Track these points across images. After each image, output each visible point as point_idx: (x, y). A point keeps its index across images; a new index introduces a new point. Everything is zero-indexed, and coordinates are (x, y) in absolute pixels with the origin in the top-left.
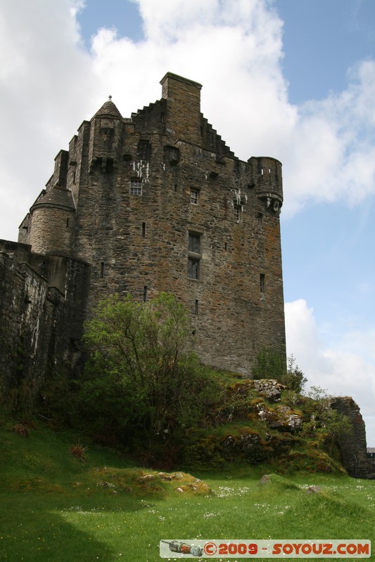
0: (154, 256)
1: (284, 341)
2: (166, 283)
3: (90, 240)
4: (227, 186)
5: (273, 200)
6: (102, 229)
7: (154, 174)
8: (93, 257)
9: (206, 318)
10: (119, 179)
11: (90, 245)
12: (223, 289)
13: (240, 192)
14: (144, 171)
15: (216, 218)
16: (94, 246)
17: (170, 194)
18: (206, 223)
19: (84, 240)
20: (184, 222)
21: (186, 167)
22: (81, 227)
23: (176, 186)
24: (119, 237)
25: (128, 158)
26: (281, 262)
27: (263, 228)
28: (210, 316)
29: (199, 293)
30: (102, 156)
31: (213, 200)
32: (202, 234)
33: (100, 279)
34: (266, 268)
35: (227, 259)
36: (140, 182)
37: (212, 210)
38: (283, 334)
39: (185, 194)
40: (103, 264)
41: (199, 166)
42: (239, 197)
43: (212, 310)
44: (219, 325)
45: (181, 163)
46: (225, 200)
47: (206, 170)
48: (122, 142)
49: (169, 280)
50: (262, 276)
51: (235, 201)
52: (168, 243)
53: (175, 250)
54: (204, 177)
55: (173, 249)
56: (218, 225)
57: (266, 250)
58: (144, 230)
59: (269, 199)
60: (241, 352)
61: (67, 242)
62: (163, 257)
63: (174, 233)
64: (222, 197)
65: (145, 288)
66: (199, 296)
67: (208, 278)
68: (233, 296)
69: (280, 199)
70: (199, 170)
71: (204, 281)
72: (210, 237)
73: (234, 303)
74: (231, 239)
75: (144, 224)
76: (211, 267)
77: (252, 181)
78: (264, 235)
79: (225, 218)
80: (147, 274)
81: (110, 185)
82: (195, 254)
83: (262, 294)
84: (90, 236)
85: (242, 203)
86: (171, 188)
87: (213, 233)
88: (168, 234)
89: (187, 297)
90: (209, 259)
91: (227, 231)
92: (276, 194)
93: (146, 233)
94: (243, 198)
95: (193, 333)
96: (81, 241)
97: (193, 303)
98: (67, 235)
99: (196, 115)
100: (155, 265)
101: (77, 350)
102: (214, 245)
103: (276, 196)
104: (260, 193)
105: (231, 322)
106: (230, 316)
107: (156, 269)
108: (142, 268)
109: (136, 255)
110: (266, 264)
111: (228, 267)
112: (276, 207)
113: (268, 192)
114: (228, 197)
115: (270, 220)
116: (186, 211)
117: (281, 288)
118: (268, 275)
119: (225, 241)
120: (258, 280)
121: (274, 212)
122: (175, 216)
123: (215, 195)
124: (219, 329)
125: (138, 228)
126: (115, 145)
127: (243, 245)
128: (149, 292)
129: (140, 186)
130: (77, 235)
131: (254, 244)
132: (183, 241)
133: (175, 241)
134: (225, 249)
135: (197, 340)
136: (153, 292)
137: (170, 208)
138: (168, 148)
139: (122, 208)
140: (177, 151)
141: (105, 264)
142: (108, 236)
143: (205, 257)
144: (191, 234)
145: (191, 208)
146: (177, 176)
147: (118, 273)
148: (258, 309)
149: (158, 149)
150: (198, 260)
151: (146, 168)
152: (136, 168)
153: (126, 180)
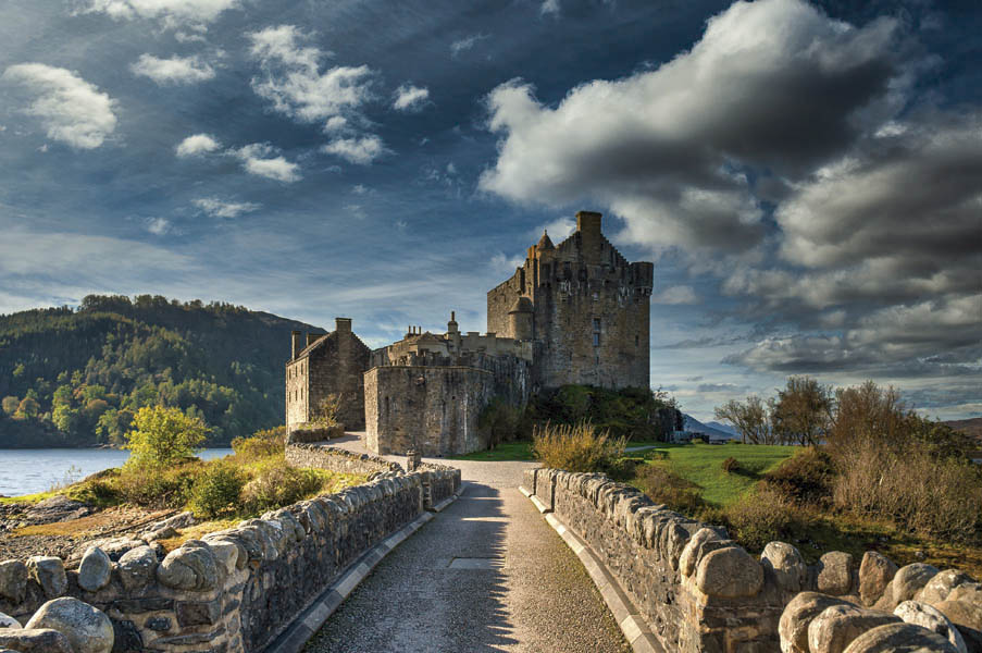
0: (575, 336)
2: (581, 350)
3: (542, 329)
4: (616, 286)
5: (646, 289)
6: (547, 323)
7: (573, 288)
8: (544, 338)
9: (603, 365)
10: (555, 293)
11: (542, 332)
12: (613, 348)
13: (624, 288)
14: (567, 287)
15: (609, 307)
16: (544, 332)
18: (603, 312)
20: (591, 313)
22: (536, 322)
23: (586, 293)
24: (556, 327)
27: (639, 307)
30: (545, 282)
32: (601, 319)
33: (548, 350)
34: (640, 332)
36: (566, 293)
37: (607, 303)
38: (649, 369)
39: (591, 297)
41: (599, 277)
42: (623, 291)
43: (607, 361)
44: (611, 368)
45: (588, 278)
46: (615, 295)
47: (604, 278)
49: (583, 348)
50: (637, 338)
51: (621, 295)
52: (582, 328)
53: (586, 331)
54: (602, 284)
56: (610, 312)
57: (640, 321)
58: (569, 322)
59: (643, 289)
60: (623, 381)
61: (529, 330)
62: (579, 336)
63: (585, 322)
64: (613, 294)
65: (571, 353)
66: (599, 354)
67: (604, 343)
68: (618, 351)
69: (651, 288)
70: (599, 280)
71: (603, 346)
72: (606, 320)
73: (619, 355)
74: (618, 319)
75: (569, 318)
76: (606, 336)
77: (632, 279)
78: (639, 312)
80: (571, 346)
81: (549, 298)
82: (597, 330)
83: (636, 347)
84: (541, 327)
85: (626, 294)
86: (583, 296)
87: (608, 317)
88: (582, 323)
89: (592, 355)
90: (605, 332)
91: (615, 314)
92: (648, 285)
94: (626, 292)
95: (596, 374)
96: (537, 330)
97: (596, 358)
98: (529, 326)
99: (599, 237)
100: (576, 341)
101: (539, 386)
103: (648, 287)
104: (636, 286)
107: (576, 343)
108: (569, 343)
109: (565, 336)
110: (640, 330)
111: (616, 335)
112: (648, 293)
113: (642, 285)
114: (617, 293)
115: (643, 302)
116: (592, 307)
118: (641, 336)
119: (614, 320)
120: (634, 340)
121: (647, 296)
122: (586, 312)
123: (608, 293)
124: (610, 370)
125: (566, 321)
127: (625, 321)
128: (572, 355)
130: (535, 327)
131: (632, 319)
132: (590, 325)
133: (586, 326)
134: (615, 325)
135: (598, 378)
136: (574, 355)
137: (583, 307)
138: (581, 271)
139: (557, 311)
140: (586, 271)
141: (550, 342)
142: (550, 327)
143: (603, 332)
144: (595, 320)
145: (594, 305)
146: (586, 287)
147: (557, 346)
148: (633, 357)
149: (575, 273)
150: (599, 334)
151: (569, 285)
152: (563, 286)
153: (558, 293)
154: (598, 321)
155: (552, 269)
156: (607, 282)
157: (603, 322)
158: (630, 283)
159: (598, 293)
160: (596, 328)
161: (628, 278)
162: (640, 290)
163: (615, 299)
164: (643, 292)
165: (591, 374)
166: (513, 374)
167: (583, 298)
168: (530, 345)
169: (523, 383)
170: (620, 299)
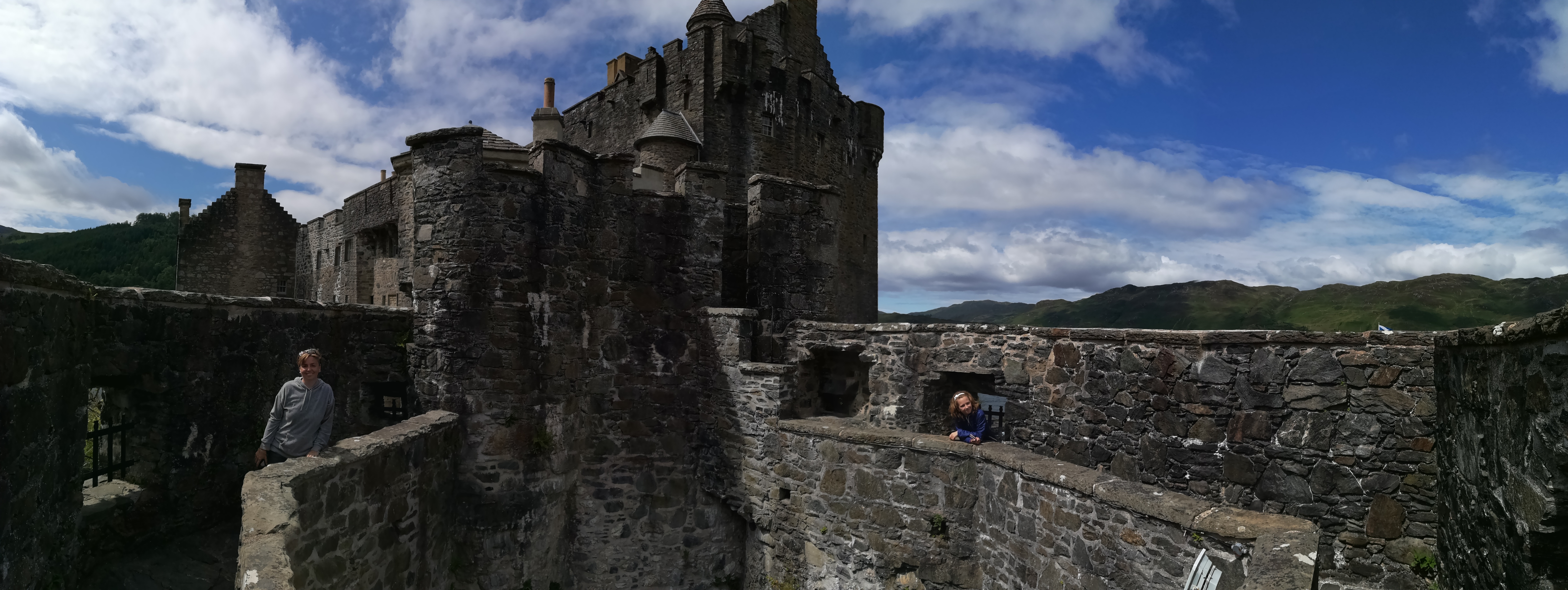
4: (844, 135)
7: (788, 112)
10: (750, 112)
13: (852, 142)
14: (777, 106)
17: (803, 140)
21: (816, 107)
23: (807, 130)
25: (760, 87)
30: (733, 80)
31: (833, 149)
36: (773, 118)
37: (832, 160)
39: (813, 141)
41: (825, 107)
42: (851, 147)
45: (812, 101)
46: (841, 150)
47: (831, 112)
48: (753, 64)
50: (865, 237)
51: (848, 152)
54: (828, 122)
57: (868, 209)
64: (839, 147)
70: (824, 112)
77: (862, 129)
78: (867, 192)
81: (738, 118)
85: (853, 155)
86: (803, 133)
94: (854, 150)
99: (814, 39)
110: (868, 225)
114: (844, 148)
115: (871, 176)
116: (813, 162)
122: (805, 168)
123: (835, 145)
126: (747, 67)
127: (853, 203)
129: (771, 123)
131: (860, 202)
137: (802, 157)
138: (801, 81)
139: (754, 151)
140: (810, 84)
145: (817, 159)
146: (808, 118)
149: (792, 80)
151: (779, 102)
152: (769, 99)
153: (758, 114)
156: (834, 120)
159: (822, 137)
161: (857, 127)
162: (870, 153)
163: (842, 159)
164: (874, 158)
167: (803, 138)
170: (846, 160)
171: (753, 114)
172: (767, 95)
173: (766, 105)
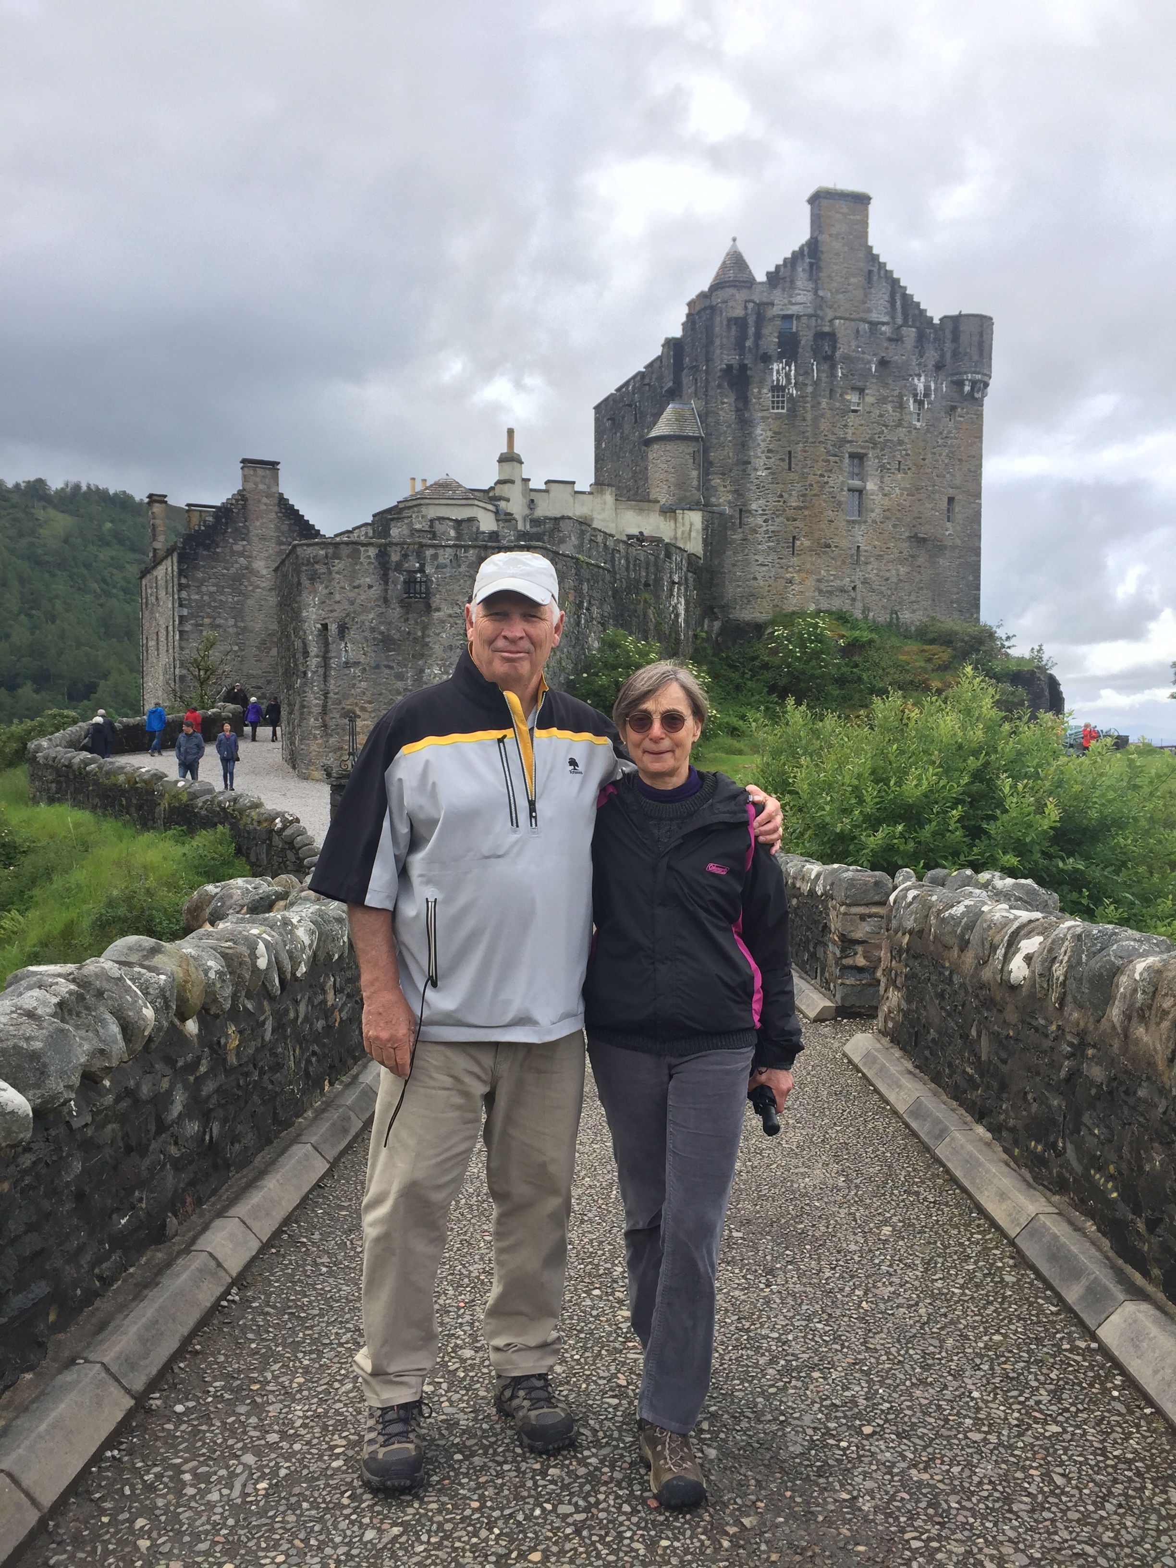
0: (804, 495)
1: (978, 588)
2: (819, 530)
3: (724, 480)
4: (904, 375)
5: (974, 383)
6: (737, 464)
7: (801, 378)
8: (729, 502)
9: (870, 567)
10: (756, 390)
11: (725, 487)
12: (894, 526)
13: (923, 379)
14: (788, 375)
15: (886, 426)
16: (728, 488)
17: (824, 405)
18: (871, 438)
19: (716, 481)
20: (844, 441)
21: (846, 359)
22: (711, 464)
23: (831, 391)
24: (759, 473)
25: (766, 359)
26: (980, 475)
27: (956, 428)
28: (875, 564)
29: (861, 537)
30: (733, 362)
31: (883, 400)
32: (866, 454)
33: (740, 530)
34: (957, 488)
35: (898, 483)
36: (784, 391)
37: (881, 416)
38: (977, 577)
39: (843, 400)
40: (741, 510)
41: (863, 353)
42: (921, 387)
43: (879, 557)
44: (888, 575)
45: (838, 354)
46: (901, 396)
47: (874, 355)
48: (758, 336)
49: (823, 525)
50: (951, 500)
51: (915, 395)
52: (822, 476)
53: (831, 484)
54: (870, 369)
55: (827, 483)
56: (889, 438)
57: (960, 460)
58: (790, 463)
59: (967, 383)
60: (916, 607)
61: (695, 483)
62: (815, 495)
63: (828, 461)
64: (896, 393)
65: (794, 538)
66: (862, 541)
67: (873, 515)
68: (907, 534)
69: (986, 379)
70: (863, 359)
71: (869, 521)
72: (877, 457)
73: (907, 544)
74: (907, 455)
75: (790, 453)
76: (878, 498)
77: (942, 356)
78: (956, 438)
79: (899, 424)
80: (795, 520)
81: (743, 401)
82: (857, 483)
83: (949, 525)
84: (723, 474)
85: (927, 395)
86: (824, 397)
87: (882, 450)
88: (821, 463)
89: (844, 544)
90: (875, 488)
91: (901, 442)
92: (978, 373)
93: (793, 466)
94: (927, 388)
95: (854, 588)
96: (713, 483)
97: (854, 551)
98: (695, 473)
99: (861, 254)
100: (806, 508)
101: (717, 619)
102: (882, 467)
103: (979, 377)
104: (953, 375)
105: (903, 570)
106: (901, 561)
107: (806, 513)
108: (790, 513)
109: (781, 496)
110: (958, 481)
111: (902, 494)
112: (978, 392)
113: (966, 373)
114: (905, 392)
115: (967, 413)
116: (845, 426)
117: (978, 514)
118: (960, 497)
119: (899, 457)
120: (944, 505)
121: (977, 399)
122: (830, 437)
123: (885, 392)
124: (887, 579)
125: (782, 460)
126: (749, 343)
127: (924, 459)
128: (798, 543)
129: (783, 396)
130: (708, 475)
131: (940, 455)
132: (841, 469)
133: (831, 471)
134: (899, 470)
135: (859, 598)
136: (804, 542)
137: (824, 425)
138: (820, 336)
139: (761, 433)
140: (832, 337)
141: (743, 511)
142: (745, 473)
143: (871, 486)
144: (852, 456)
145: (851, 419)
146: (833, 375)
147: (760, 521)
148: (942, 548)
149: (806, 339)
150: (860, 492)
151: (790, 370)
152: (778, 372)
153: (765, 391)
154: (858, 458)
155: (752, 330)
156: (883, 363)
157: (871, 463)
158: (939, 367)
159: (861, 391)
160: (852, 475)
161: (931, 356)
162: (960, 384)
163: (901, 406)
164: (967, 388)
165: (842, 590)
166: (658, 581)
167: (824, 404)
168: (696, 518)
169: (681, 609)
170: (912, 406)
171: (759, 392)
172: (775, 366)
173: (775, 378)
